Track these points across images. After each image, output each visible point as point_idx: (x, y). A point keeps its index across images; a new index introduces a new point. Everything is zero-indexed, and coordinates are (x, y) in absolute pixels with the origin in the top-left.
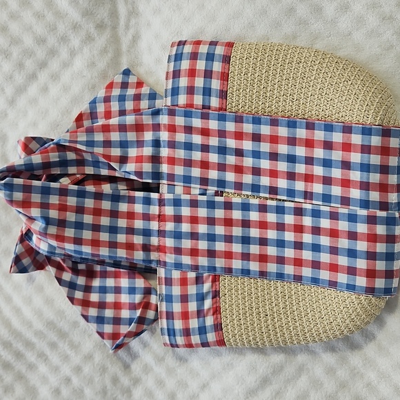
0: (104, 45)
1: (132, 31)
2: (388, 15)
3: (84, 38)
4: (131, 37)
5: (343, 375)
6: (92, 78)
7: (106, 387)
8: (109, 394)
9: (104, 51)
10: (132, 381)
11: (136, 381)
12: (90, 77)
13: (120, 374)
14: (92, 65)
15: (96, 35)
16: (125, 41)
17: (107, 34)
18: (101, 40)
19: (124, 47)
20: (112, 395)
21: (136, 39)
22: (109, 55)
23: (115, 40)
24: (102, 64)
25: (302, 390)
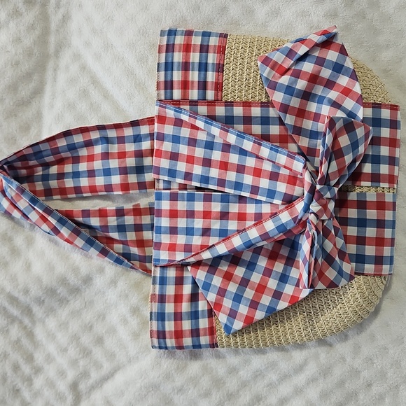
0: (31, 22)
1: (62, 10)
2: (316, 25)
3: (11, 12)
4: (61, 17)
5: (245, 375)
6: (16, 54)
7: (6, 374)
8: (9, 381)
9: (32, 27)
10: (34, 370)
11: (38, 370)
12: (14, 52)
13: (21, 362)
14: (18, 40)
15: (24, 11)
16: (55, 20)
17: (36, 10)
18: (29, 16)
19: (53, 26)
20: (12, 382)
21: (66, 19)
22: (37, 32)
23: (45, 17)
24: (28, 41)
25: (204, 388)
